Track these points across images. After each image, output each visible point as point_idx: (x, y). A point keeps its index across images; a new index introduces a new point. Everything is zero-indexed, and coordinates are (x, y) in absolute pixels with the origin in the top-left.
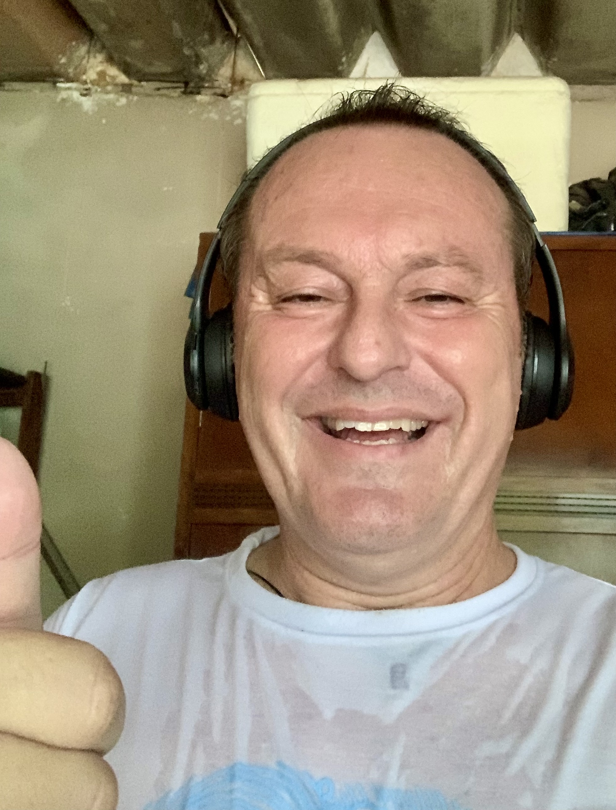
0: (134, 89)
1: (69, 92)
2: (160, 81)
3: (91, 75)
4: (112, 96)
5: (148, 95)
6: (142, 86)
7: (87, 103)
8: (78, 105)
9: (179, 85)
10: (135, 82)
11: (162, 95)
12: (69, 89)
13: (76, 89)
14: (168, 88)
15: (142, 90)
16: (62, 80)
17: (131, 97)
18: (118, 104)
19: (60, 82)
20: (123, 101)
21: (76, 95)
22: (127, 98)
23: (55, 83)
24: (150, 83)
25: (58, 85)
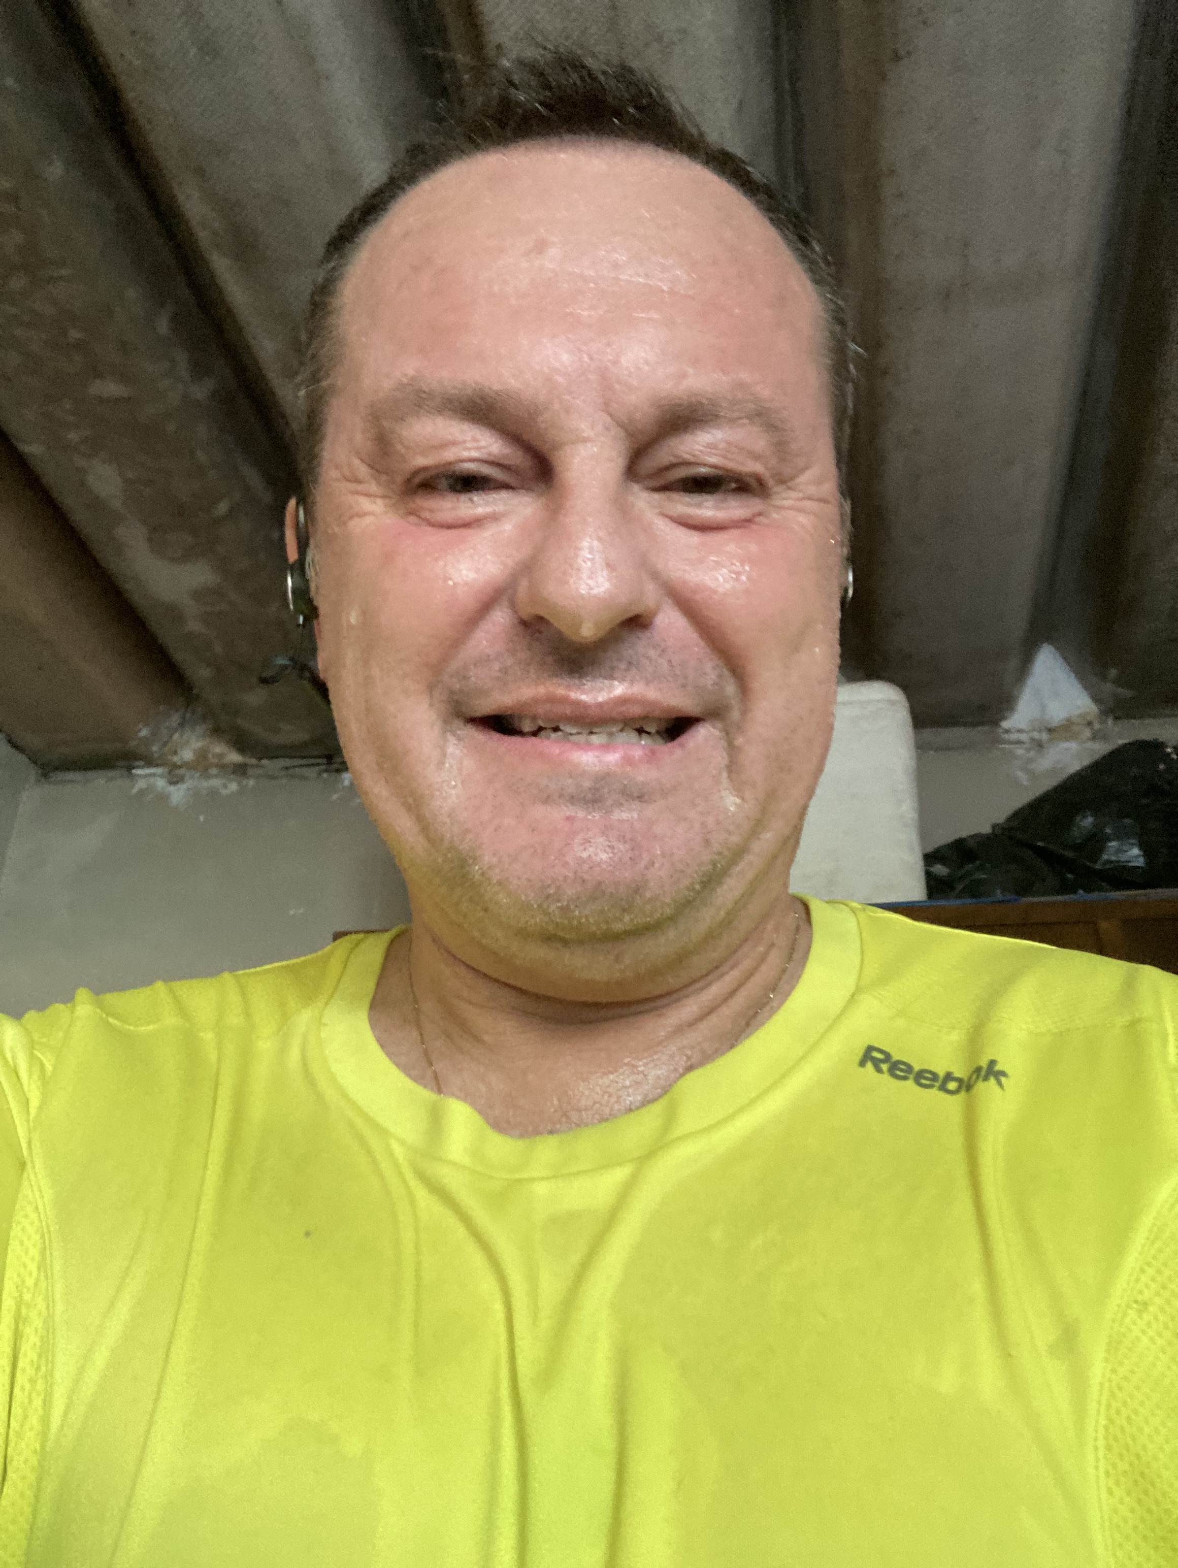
0: (250, 771)
1: (152, 780)
2: (291, 757)
3: (187, 755)
4: (216, 782)
5: (273, 777)
6: (262, 767)
7: (178, 794)
8: (163, 798)
9: (319, 761)
10: (253, 761)
11: (292, 777)
12: (154, 775)
13: (161, 776)
14: (301, 766)
15: (260, 771)
16: (142, 763)
17: (244, 782)
18: (224, 792)
19: (138, 767)
20: (233, 787)
21: (161, 783)
22: (239, 783)
23: (130, 768)
24: (275, 761)
25: (134, 771)
